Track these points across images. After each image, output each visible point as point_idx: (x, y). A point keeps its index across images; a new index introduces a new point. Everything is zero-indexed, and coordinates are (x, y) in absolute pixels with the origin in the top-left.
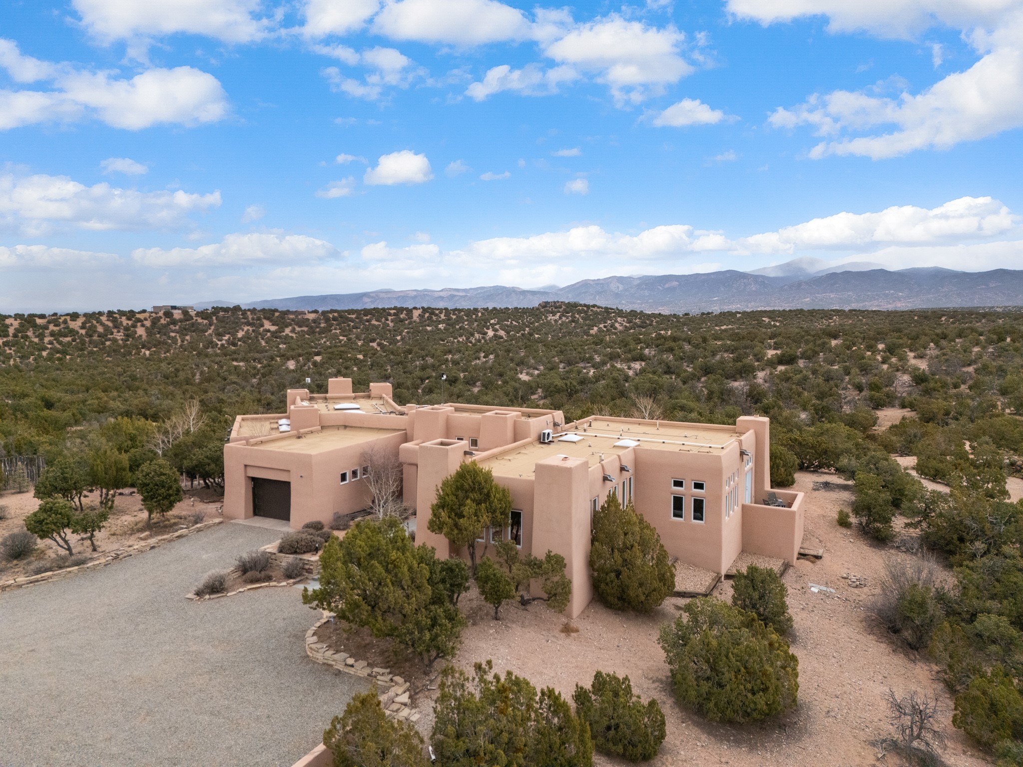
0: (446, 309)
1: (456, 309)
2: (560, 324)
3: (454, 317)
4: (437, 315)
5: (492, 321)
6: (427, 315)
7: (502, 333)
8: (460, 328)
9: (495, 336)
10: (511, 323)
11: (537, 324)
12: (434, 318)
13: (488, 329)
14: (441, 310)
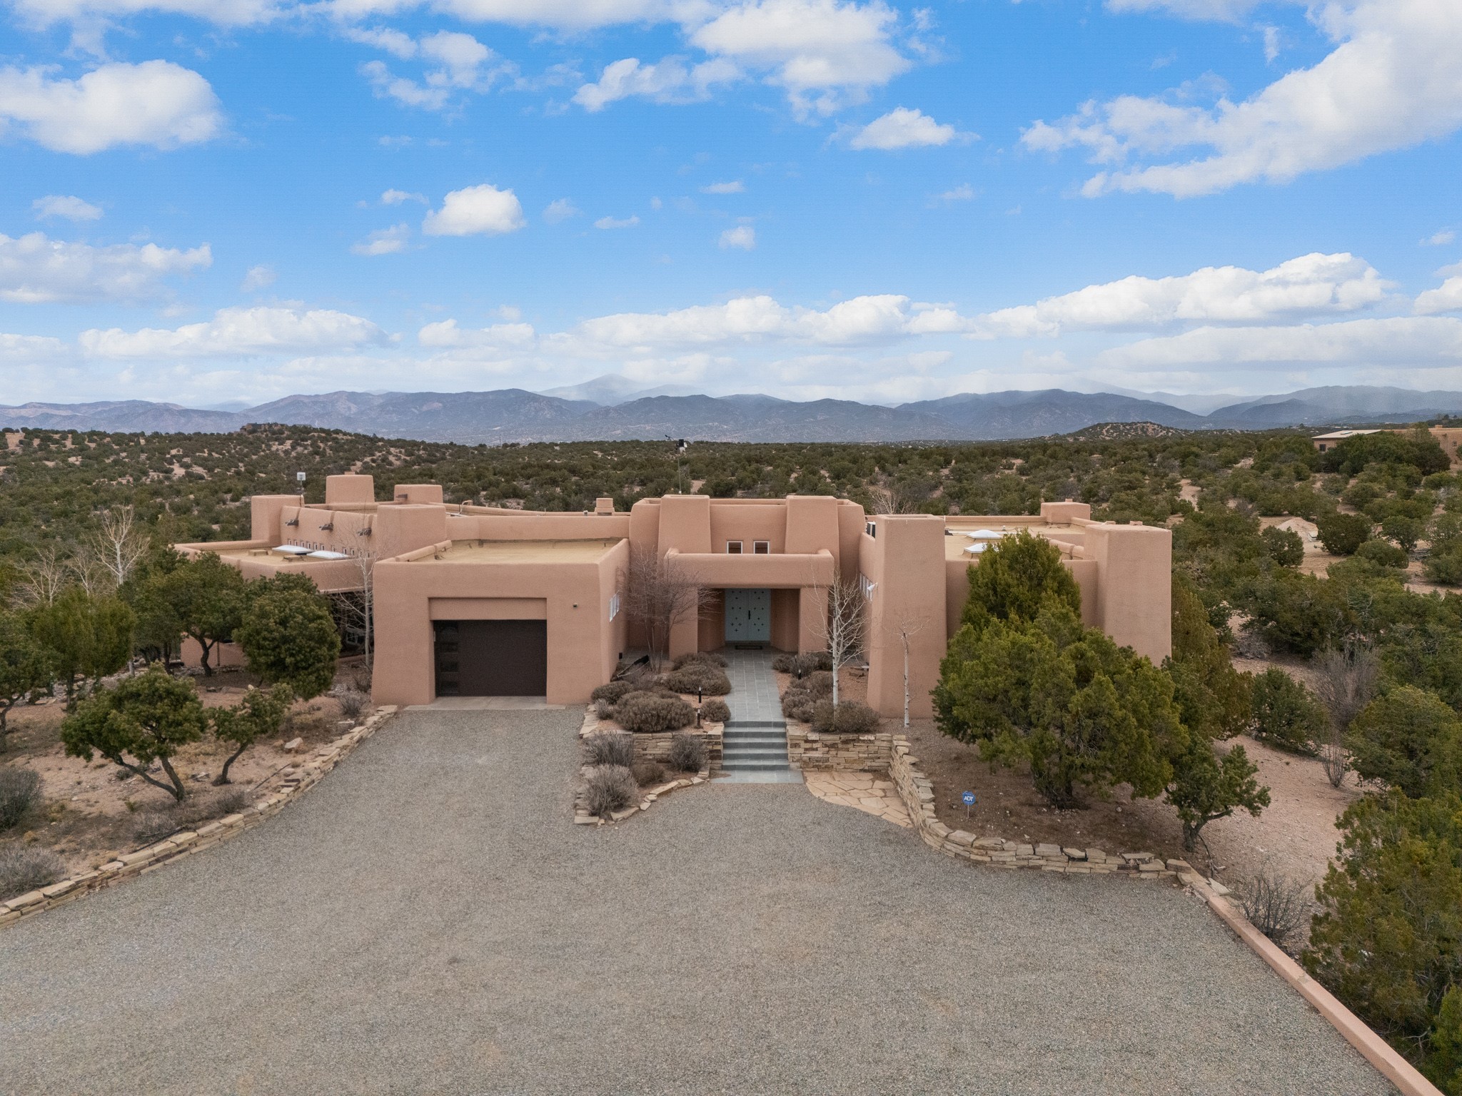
0: (73, 432)
1: (93, 433)
2: (295, 458)
3: (93, 445)
4: (56, 442)
5: (174, 452)
6: (36, 442)
7: (198, 470)
8: (116, 462)
9: (188, 474)
10: (210, 454)
11: (254, 457)
12: (53, 447)
13: (172, 463)
14: (64, 435)
